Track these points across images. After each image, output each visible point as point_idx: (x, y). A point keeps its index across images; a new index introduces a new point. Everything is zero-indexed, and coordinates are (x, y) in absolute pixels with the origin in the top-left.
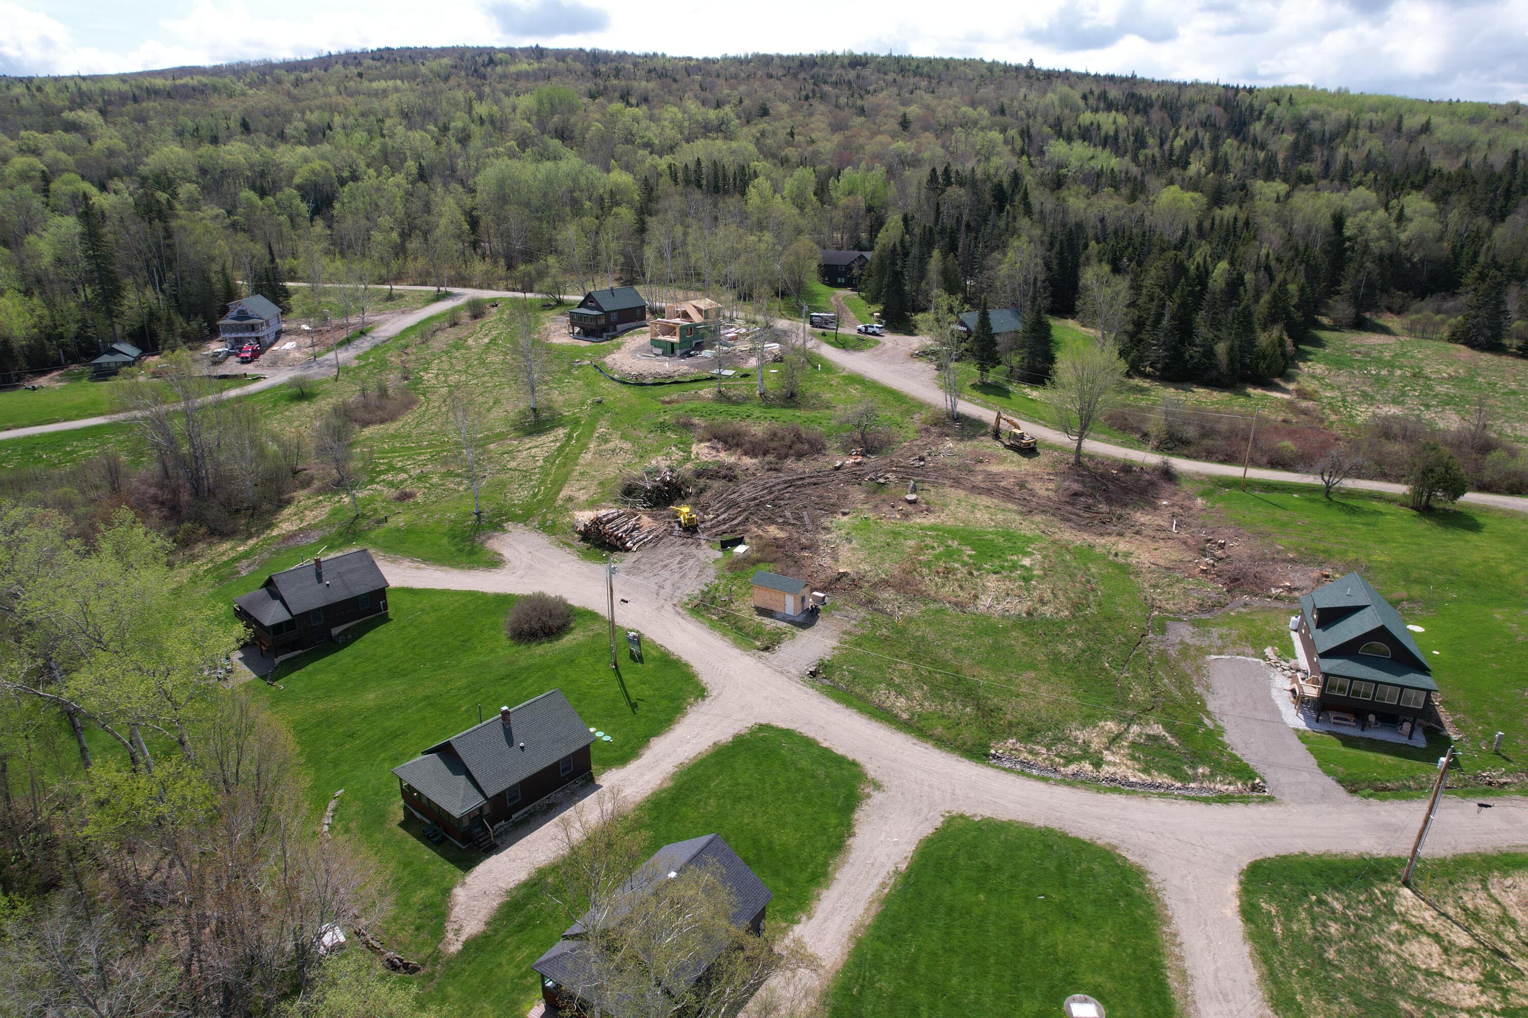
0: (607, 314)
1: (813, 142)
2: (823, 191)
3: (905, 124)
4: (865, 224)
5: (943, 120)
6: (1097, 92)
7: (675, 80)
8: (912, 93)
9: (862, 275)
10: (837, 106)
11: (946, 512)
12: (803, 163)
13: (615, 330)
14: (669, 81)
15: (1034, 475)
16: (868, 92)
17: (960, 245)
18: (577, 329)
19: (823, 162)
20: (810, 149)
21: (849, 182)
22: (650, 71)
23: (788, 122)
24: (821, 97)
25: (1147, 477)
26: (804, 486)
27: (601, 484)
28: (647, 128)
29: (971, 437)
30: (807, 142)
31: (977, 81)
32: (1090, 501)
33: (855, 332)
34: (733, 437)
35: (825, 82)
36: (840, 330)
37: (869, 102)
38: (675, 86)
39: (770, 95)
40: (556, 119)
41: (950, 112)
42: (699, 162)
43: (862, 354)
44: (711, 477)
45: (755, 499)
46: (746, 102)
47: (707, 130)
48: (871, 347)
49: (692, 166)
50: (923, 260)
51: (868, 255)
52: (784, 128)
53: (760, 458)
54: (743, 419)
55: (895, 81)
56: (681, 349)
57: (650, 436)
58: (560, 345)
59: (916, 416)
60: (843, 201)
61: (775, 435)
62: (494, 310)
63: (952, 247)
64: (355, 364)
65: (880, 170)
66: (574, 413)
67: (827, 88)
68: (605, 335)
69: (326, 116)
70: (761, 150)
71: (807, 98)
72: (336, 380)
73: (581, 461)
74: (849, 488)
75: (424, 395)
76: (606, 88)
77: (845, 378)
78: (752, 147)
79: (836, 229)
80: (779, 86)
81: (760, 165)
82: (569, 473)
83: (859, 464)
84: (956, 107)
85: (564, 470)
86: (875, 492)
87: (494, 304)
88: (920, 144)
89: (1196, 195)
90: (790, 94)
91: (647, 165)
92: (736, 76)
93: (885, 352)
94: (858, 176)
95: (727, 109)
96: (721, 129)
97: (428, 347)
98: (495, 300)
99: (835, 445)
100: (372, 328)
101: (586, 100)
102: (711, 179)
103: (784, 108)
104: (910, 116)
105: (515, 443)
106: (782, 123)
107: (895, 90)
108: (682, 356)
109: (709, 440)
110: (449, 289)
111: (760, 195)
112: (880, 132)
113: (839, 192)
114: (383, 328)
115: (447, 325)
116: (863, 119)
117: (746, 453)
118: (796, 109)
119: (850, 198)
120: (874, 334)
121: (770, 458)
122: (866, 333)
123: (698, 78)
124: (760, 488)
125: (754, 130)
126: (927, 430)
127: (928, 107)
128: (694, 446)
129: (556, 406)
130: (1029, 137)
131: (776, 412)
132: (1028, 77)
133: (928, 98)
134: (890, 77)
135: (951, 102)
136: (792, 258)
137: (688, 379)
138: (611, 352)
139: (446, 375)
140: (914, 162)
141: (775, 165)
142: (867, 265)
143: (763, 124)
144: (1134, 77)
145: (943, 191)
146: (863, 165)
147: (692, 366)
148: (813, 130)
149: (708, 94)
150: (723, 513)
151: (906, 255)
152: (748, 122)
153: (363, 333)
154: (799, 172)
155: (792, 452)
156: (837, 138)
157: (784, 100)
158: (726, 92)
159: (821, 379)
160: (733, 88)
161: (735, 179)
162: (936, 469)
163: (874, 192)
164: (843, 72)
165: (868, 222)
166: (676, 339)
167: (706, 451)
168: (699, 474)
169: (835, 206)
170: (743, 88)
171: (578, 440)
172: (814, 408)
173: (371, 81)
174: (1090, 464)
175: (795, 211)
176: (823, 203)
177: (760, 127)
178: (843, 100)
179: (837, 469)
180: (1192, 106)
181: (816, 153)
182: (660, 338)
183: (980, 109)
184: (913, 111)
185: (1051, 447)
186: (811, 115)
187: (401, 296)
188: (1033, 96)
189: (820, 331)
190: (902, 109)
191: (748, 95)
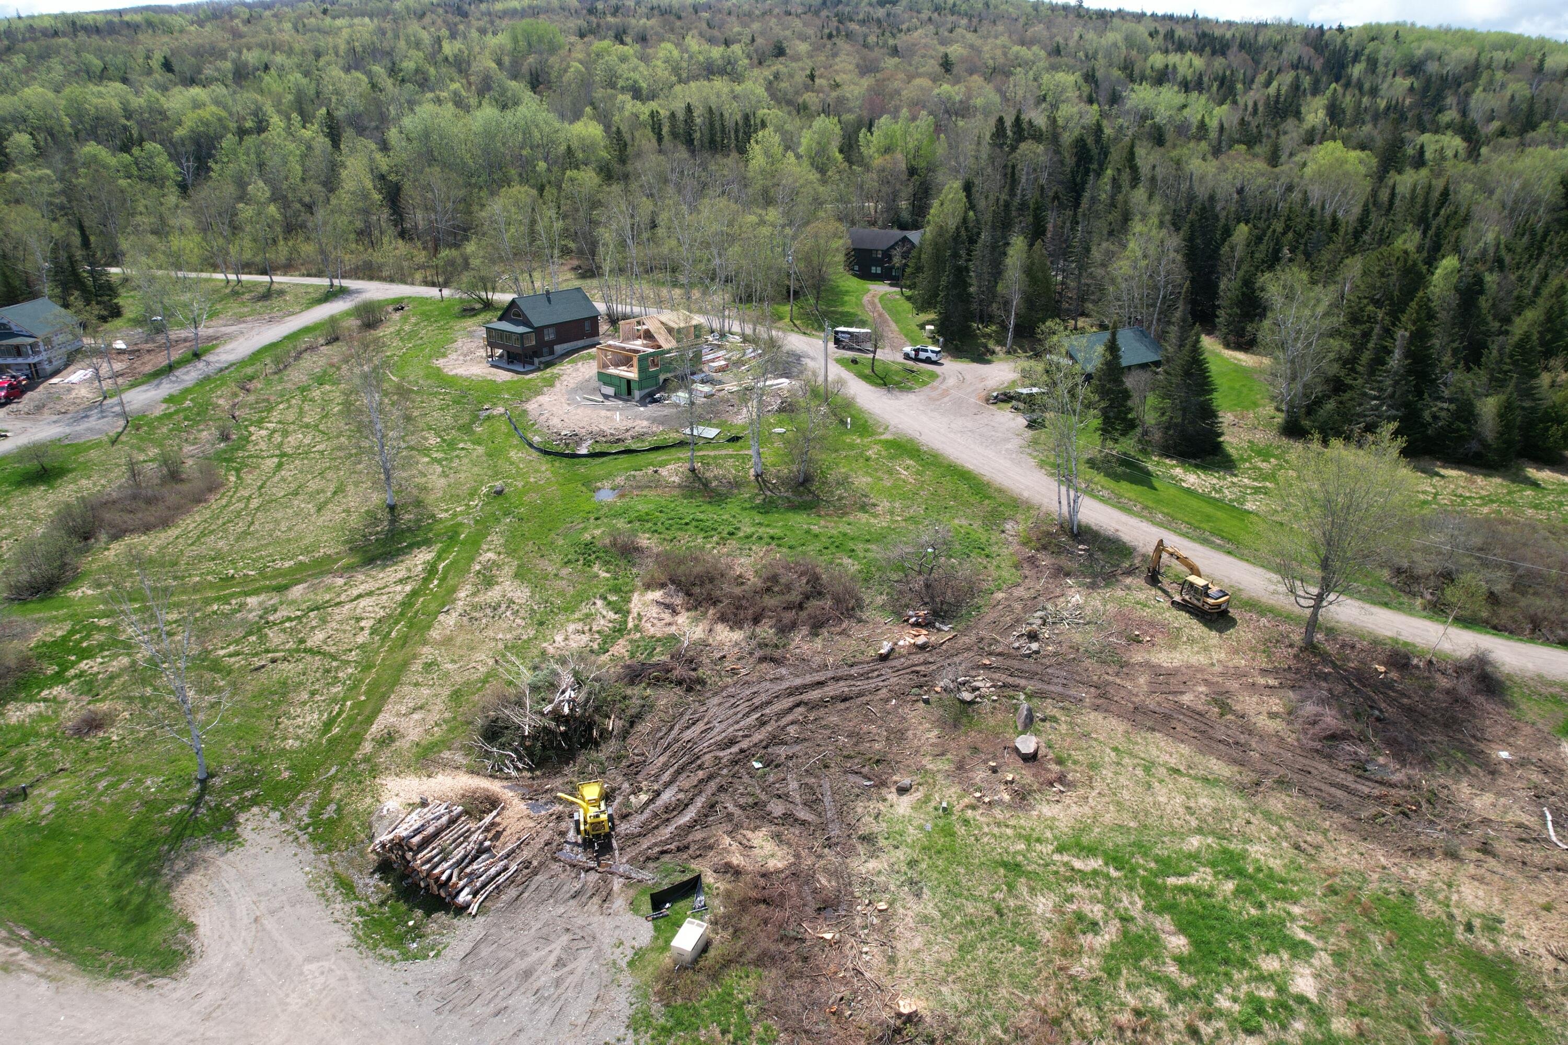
0: (539, 331)
1: (838, 85)
2: (850, 146)
3: (947, 65)
4: (906, 192)
5: (991, 62)
6: (1162, 31)
7: (679, 18)
8: (951, 31)
9: (906, 265)
10: (865, 45)
11: (1098, 785)
12: (826, 110)
13: (552, 352)
14: (672, 18)
15: (1239, 674)
16: (900, 31)
17: (1050, 227)
18: (499, 352)
19: (850, 111)
20: (834, 94)
21: (886, 136)
22: (652, 9)
23: (809, 64)
24: (847, 35)
25: (1444, 682)
26: (822, 703)
27: (456, 695)
28: (635, 69)
29: (1110, 579)
30: (830, 86)
31: (1022, 20)
32: (1362, 751)
33: (900, 358)
34: (702, 584)
35: (851, 20)
36: (880, 355)
37: (902, 40)
38: (678, 23)
39: (788, 33)
40: (531, 59)
41: (999, 52)
42: (689, 109)
43: (912, 397)
44: (656, 682)
45: (732, 742)
46: (760, 41)
47: (710, 71)
48: (925, 384)
49: (681, 115)
50: (998, 251)
51: (914, 236)
52: (803, 69)
53: (747, 630)
54: (723, 541)
55: (930, 19)
56: (640, 389)
57: (565, 572)
58: (467, 378)
59: (1009, 526)
60: (878, 161)
61: (774, 579)
62: (397, 316)
63: (1037, 232)
64: (158, 411)
65: (925, 120)
66: (455, 515)
67: (853, 26)
68: (536, 360)
69: (266, 56)
70: (773, 96)
71: (830, 36)
72: (113, 442)
73: (435, 634)
74: (905, 710)
75: (238, 471)
76: (598, 25)
77: (889, 444)
78: (761, 91)
79: (869, 198)
80: (798, 24)
81: (772, 113)
82: (406, 664)
83: (923, 647)
84: (1004, 46)
85: (399, 656)
86: (956, 725)
87: (399, 306)
88: (969, 89)
89: (1362, 155)
90: (810, 32)
91: (627, 114)
92: (749, 14)
93: (945, 393)
94: (898, 127)
95: (736, 48)
96: (727, 70)
97: (281, 381)
98: (400, 300)
99: (880, 600)
100: (215, 347)
101: (573, 39)
102: (706, 131)
103: (803, 47)
104: (952, 58)
105: (340, 581)
106: (800, 64)
107: (931, 28)
108: (643, 402)
109: (663, 586)
110: (346, 283)
111: (767, 153)
112: (919, 75)
113: (873, 149)
114: (229, 347)
115: (322, 341)
116: (897, 60)
117: (723, 619)
118: (817, 48)
119: (887, 157)
120: (928, 361)
121: (766, 631)
122: (917, 359)
123: (705, 15)
124: (743, 708)
125: (768, 73)
126: (1032, 560)
127: (972, 46)
128: (636, 597)
129: (430, 499)
130: (1096, 82)
131: (778, 524)
132: (1079, 16)
133: (970, 36)
134: (924, 16)
135: (998, 42)
136: (810, 243)
137: (646, 446)
138: (538, 392)
139: (285, 433)
140: (963, 110)
141: (789, 113)
142: (914, 253)
143: (779, 66)
144: (1195, 17)
145: (1014, 148)
146: (905, 112)
147: (654, 420)
148: (837, 72)
149: (716, 33)
150: (667, 785)
151: (972, 240)
152: (760, 63)
153: (197, 356)
154: (820, 122)
155: (804, 615)
156: (866, 82)
157: (804, 38)
158: (736, 29)
159: (852, 447)
160: (745, 25)
161: (737, 131)
162: (1061, 661)
163: (918, 149)
164: (871, 10)
165: (910, 189)
166: (632, 374)
167: (654, 611)
168: (634, 675)
169: (868, 168)
170: (756, 26)
171: (443, 579)
172: (842, 511)
173: (334, 18)
174: (1331, 648)
175: (814, 176)
176: (850, 162)
177: (774, 69)
178: (872, 39)
179: (884, 658)
180: (1277, 48)
181: (841, 101)
182: (612, 371)
183: (1035, 48)
184: (955, 51)
185: (1254, 606)
186: (835, 55)
187: (281, 293)
188: (1091, 35)
189: (849, 354)
190: (942, 49)
191: (762, 33)
